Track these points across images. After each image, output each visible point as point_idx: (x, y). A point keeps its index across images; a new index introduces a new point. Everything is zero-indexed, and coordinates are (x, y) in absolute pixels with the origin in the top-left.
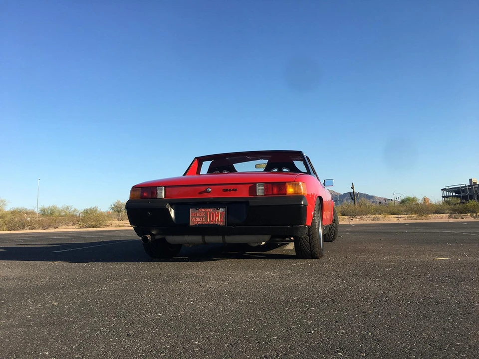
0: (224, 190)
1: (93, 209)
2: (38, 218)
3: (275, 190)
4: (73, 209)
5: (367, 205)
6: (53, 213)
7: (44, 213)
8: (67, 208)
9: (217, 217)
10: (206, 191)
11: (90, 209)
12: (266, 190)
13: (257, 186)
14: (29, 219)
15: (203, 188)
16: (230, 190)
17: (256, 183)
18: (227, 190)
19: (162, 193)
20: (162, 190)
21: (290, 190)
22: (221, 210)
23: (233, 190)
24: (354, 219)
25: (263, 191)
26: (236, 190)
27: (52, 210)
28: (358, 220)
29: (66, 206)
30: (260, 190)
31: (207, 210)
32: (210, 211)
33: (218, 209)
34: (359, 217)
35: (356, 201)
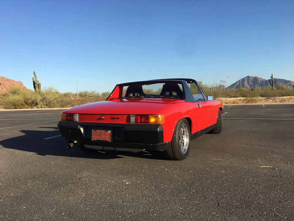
0: (111, 118)
1: (108, 92)
2: (78, 98)
3: (143, 120)
4: (96, 93)
5: (284, 87)
6: (86, 95)
7: (81, 95)
8: (94, 92)
9: (106, 136)
10: (101, 119)
11: (106, 93)
12: (136, 120)
13: (131, 117)
14: (73, 99)
15: (100, 116)
16: (115, 119)
17: (130, 115)
18: (113, 118)
19: (77, 118)
20: (77, 116)
21: (152, 120)
22: (109, 132)
23: (117, 118)
24: (269, 100)
25: (135, 120)
26: (118, 119)
27: (85, 93)
28: (271, 100)
29: (93, 91)
30: (133, 119)
31: (102, 131)
32: (103, 131)
33: (107, 131)
34: (272, 98)
35: (274, 86)
